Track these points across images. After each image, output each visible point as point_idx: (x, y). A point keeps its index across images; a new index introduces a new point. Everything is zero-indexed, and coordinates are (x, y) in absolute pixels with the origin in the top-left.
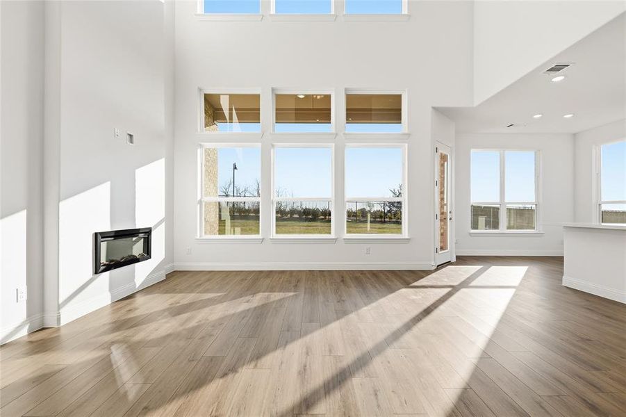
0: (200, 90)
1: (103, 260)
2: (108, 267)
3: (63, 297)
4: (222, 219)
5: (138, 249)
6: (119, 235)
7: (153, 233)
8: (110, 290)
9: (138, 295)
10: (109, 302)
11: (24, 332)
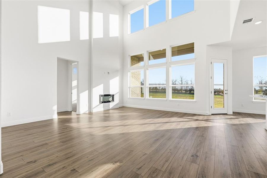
0: (129, 55)
1: (102, 100)
2: (103, 102)
3: (93, 107)
4: (143, 93)
5: (111, 99)
6: (105, 95)
7: (115, 96)
8: (103, 107)
9: (110, 110)
10: (103, 110)
11: (88, 112)
